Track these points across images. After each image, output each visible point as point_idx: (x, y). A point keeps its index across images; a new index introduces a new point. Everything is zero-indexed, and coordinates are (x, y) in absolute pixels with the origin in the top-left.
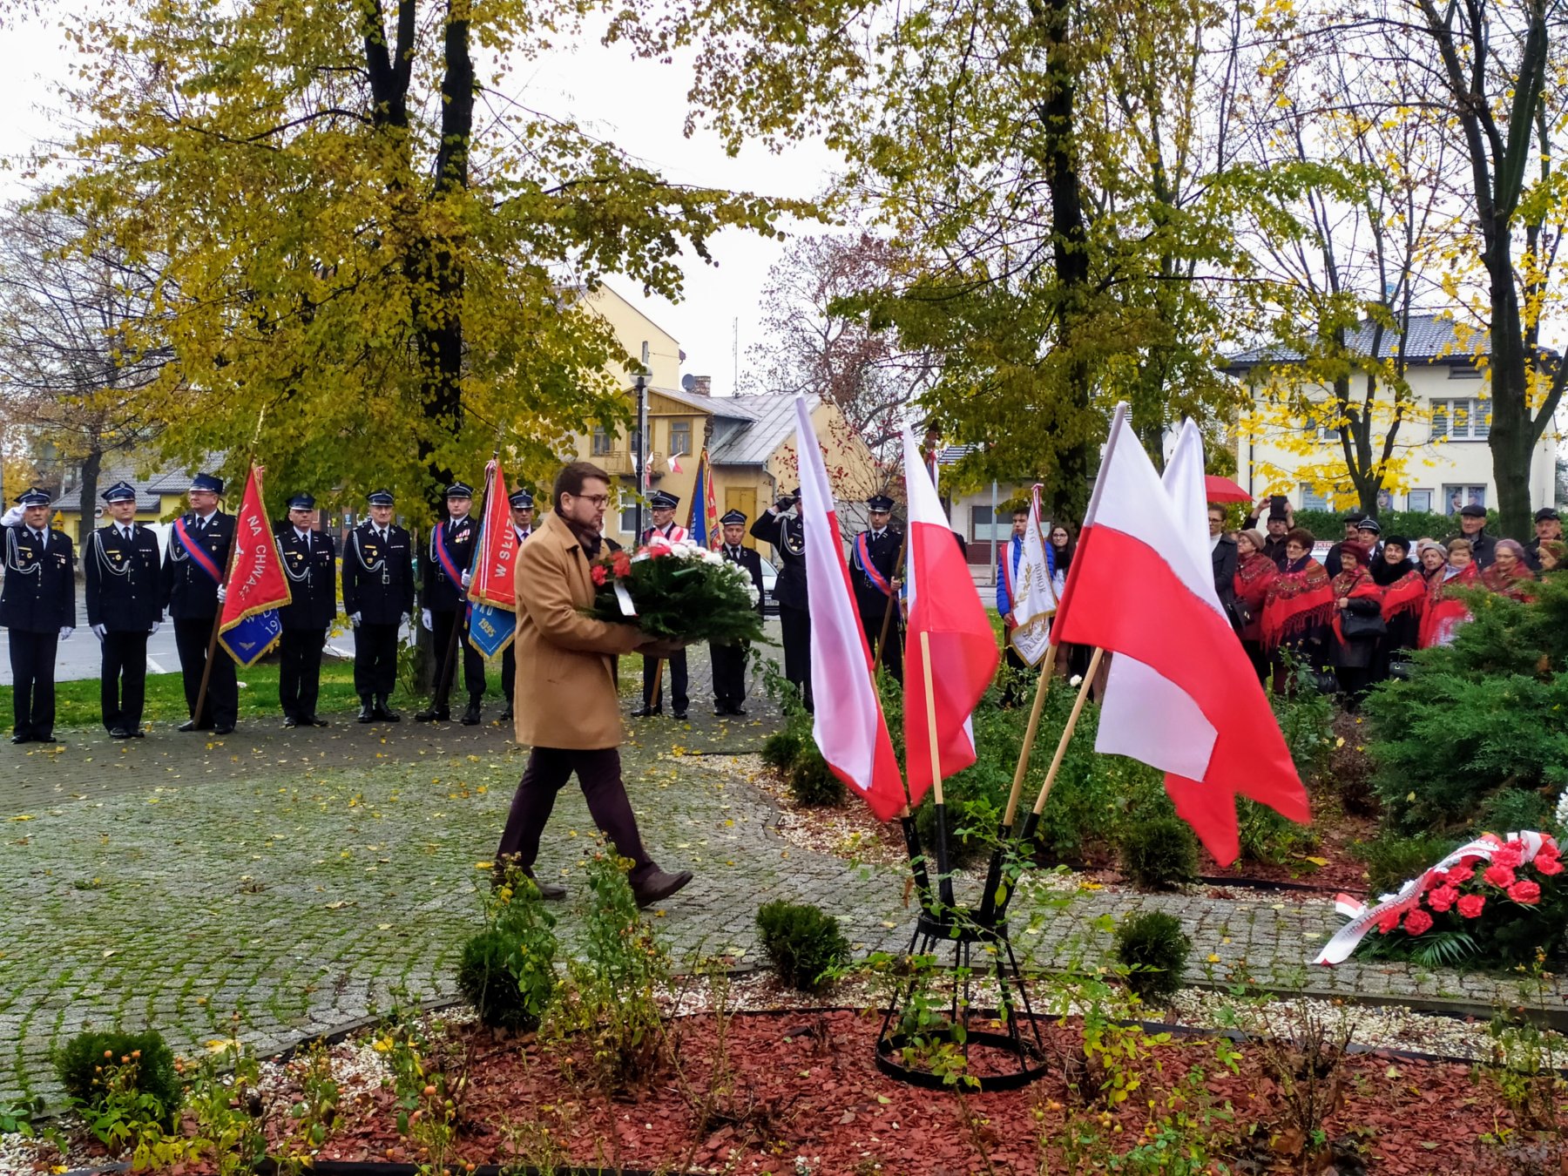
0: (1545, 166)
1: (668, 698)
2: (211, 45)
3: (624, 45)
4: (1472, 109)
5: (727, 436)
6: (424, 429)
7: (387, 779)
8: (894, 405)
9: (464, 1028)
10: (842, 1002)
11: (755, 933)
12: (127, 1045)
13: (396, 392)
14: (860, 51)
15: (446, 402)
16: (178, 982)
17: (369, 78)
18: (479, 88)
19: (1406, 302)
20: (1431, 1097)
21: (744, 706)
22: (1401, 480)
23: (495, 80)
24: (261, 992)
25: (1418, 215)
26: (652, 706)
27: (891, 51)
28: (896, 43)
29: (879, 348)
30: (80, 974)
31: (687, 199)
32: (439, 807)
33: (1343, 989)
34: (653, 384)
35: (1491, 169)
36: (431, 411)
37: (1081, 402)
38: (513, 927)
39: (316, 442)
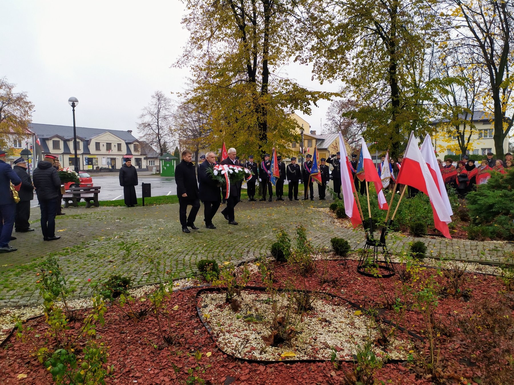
0: (508, 75)
1: (309, 196)
2: (218, 68)
3: (298, 62)
4: (490, 63)
5: (319, 143)
6: (260, 143)
7: (255, 212)
8: (355, 135)
9: (272, 261)
10: (349, 258)
11: (330, 244)
12: (210, 262)
13: (254, 136)
14: (349, 60)
15: (264, 137)
16: (218, 251)
17: (248, 73)
18: (270, 73)
19: (473, 108)
20: (485, 282)
21: (325, 198)
22: (472, 148)
23: (273, 71)
24: (233, 253)
25: (476, 88)
26: (306, 198)
27: (355, 60)
28: (356, 58)
29: (352, 123)
30: (200, 248)
31: (312, 94)
32: (265, 218)
33: (462, 259)
34: (304, 133)
35: (495, 77)
36: (261, 139)
37: (398, 133)
38: (282, 242)
39: (240, 146)
